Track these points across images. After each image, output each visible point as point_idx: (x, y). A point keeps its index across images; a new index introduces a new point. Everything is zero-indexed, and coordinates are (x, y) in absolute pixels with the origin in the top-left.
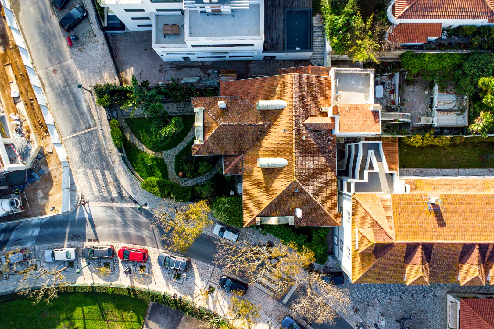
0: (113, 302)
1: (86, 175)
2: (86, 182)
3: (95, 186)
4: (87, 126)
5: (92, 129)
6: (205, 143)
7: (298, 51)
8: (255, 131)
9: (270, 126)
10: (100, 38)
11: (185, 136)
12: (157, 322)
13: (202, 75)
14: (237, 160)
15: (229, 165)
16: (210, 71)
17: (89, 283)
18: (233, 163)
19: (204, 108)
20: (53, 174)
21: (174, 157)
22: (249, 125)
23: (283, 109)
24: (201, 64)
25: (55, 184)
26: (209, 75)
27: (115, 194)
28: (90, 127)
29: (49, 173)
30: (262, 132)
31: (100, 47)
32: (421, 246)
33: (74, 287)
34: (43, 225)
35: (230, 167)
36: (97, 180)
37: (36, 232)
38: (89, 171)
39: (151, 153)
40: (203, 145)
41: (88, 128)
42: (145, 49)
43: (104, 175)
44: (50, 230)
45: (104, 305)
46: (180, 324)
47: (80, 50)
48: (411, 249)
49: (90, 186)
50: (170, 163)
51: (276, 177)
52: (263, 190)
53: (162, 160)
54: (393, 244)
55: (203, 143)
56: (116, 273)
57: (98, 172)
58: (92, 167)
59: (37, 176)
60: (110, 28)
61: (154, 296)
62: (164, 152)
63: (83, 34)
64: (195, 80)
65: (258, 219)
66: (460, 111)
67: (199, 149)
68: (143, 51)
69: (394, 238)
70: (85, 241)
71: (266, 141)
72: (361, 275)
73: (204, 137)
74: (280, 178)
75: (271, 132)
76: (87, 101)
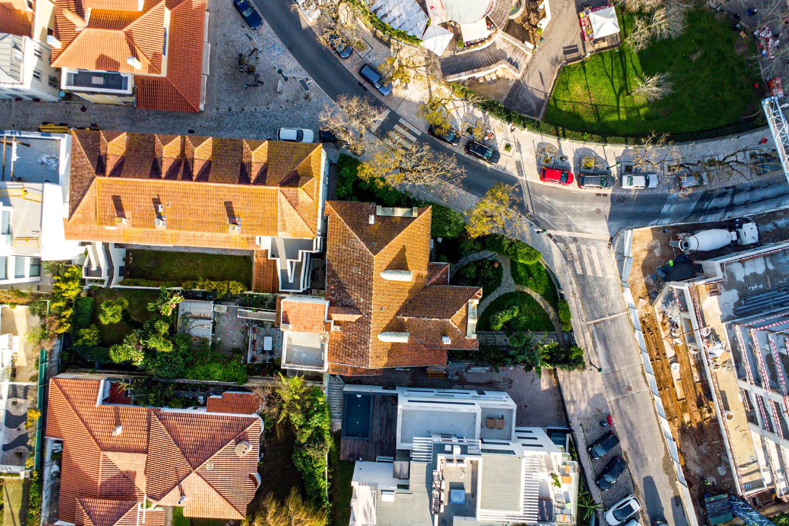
0: (584, 122)
1: (603, 270)
2: (605, 263)
3: (595, 257)
4: (598, 326)
5: (593, 322)
6: (467, 300)
7: (359, 393)
8: (413, 309)
9: (397, 314)
10: (575, 423)
11: (488, 307)
12: (534, 98)
13: (465, 374)
14: (433, 280)
15: (442, 274)
16: (456, 378)
17: (608, 147)
18: (438, 276)
19: (466, 337)
20: (641, 274)
21: (502, 285)
22: (419, 317)
23: (383, 331)
24: (465, 386)
25: (641, 263)
26: (457, 374)
27: (573, 247)
28: (595, 324)
29: (645, 275)
30: (405, 309)
32: (252, 181)
33: (626, 142)
34: (659, 216)
35: (442, 272)
36: (592, 263)
37: (665, 209)
38: (600, 274)
39: (528, 290)
40: (469, 298)
41: (597, 323)
42: (526, 407)
43: (583, 269)
44: (649, 209)
45: (593, 120)
46: (509, 91)
47: (599, 411)
48: (261, 179)
49: (600, 258)
50: (507, 278)
51: (394, 259)
52: (408, 246)
53: (517, 283)
54: (281, 186)
55: (470, 301)
56: (577, 156)
57: (589, 273)
58: (596, 279)
59: (659, 272)
60: (563, 433)
61: (536, 127)
62: (513, 290)
63: (594, 428)
64: (474, 369)
65: (415, 214)
66: (187, 317)
67: (474, 294)
68: (529, 406)
69: (279, 192)
70: (612, 195)
71: (403, 299)
72: (312, 153)
73: (467, 307)
74: (389, 259)
75: (396, 306)
76: (597, 353)
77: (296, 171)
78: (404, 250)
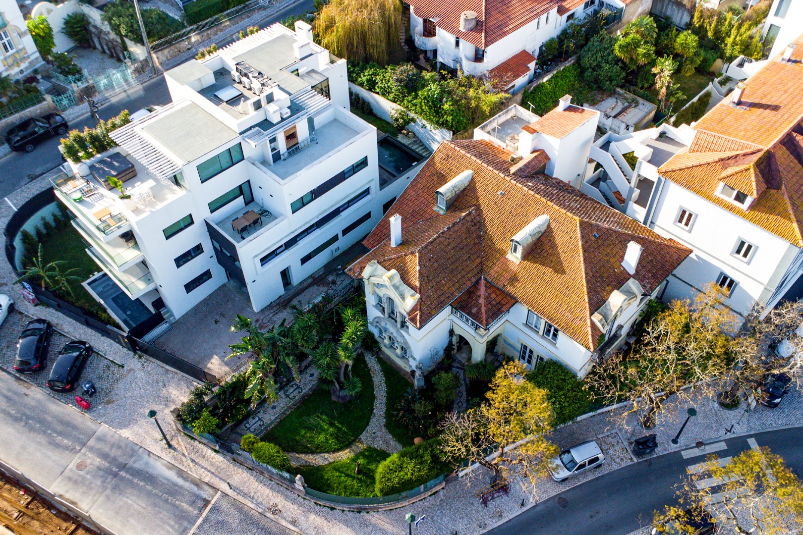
4: (200, 504)
5: (213, 502)
6: (420, 293)
7: (416, 166)
8: (468, 230)
9: (478, 208)
10: (133, 362)
11: (373, 389)
13: (325, 289)
14: (482, 290)
15: (480, 309)
16: (330, 278)
18: (482, 301)
19: (376, 261)
21: (384, 429)
22: (454, 225)
23: (473, 179)
24: (311, 280)
28: (207, 502)
30: (477, 224)
31: (140, 375)
32: (795, 134)
35: (483, 309)
39: (345, 456)
41: (205, 506)
42: (216, 322)
47: (108, 402)
50: (386, 442)
51: (554, 246)
52: (557, 279)
53: (370, 449)
54: (768, 152)
55: (418, 296)
60: (139, 331)
62: (362, 437)
63: (100, 378)
65: (598, 318)
66: (634, 103)
67: (420, 310)
68: (213, 326)
69: (760, 147)
71: (492, 228)
72: (795, 225)
73: (413, 288)
74: (560, 239)
75: (488, 213)
76: (171, 467)
77: (778, 188)
78: (559, 269)
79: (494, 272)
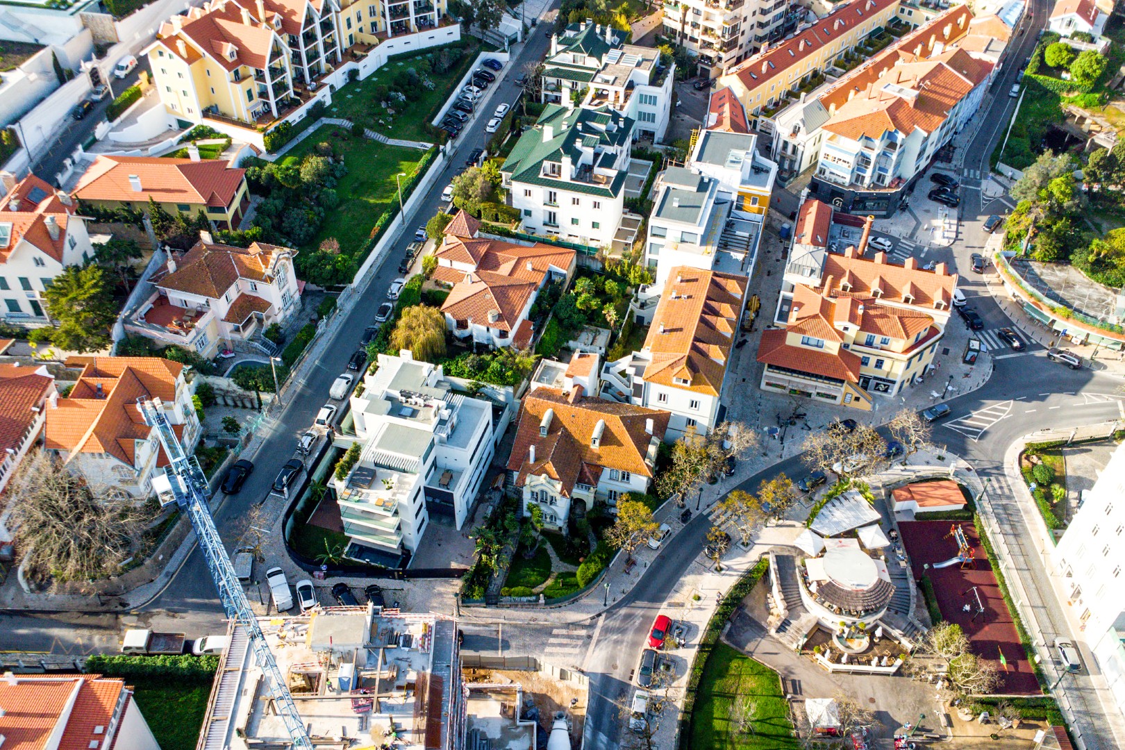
0: (715, 679)
1: (551, 654)
2: (558, 657)
3: (566, 650)
9: (564, 429)
10: (407, 585)
12: (748, 641)
14: (586, 469)
17: (683, 691)
18: (588, 474)
20: (536, 691)
22: (557, 441)
23: (554, 413)
25: (549, 694)
26: (490, 498)
27: (583, 632)
29: (534, 694)
30: (567, 436)
31: (415, 589)
32: (695, 344)
33: (685, 712)
34: (597, 728)
36: (561, 645)
37: (603, 738)
38: (548, 649)
39: (550, 582)
41: (498, 633)
42: (439, 545)
43: (557, 636)
44: (605, 720)
45: (716, 689)
46: (756, 619)
49: (565, 655)
51: (612, 434)
53: (560, 574)
54: (688, 357)
56: (677, 660)
57: (552, 640)
58: (544, 644)
59: (534, 711)
61: (715, 626)
62: (553, 569)
64: (491, 508)
65: (647, 461)
68: (440, 547)
69: (684, 356)
70: (630, 685)
71: (577, 436)
74: (614, 429)
75: (571, 429)
76: (467, 624)
77: (699, 372)
78: (620, 444)
79: (588, 457)
